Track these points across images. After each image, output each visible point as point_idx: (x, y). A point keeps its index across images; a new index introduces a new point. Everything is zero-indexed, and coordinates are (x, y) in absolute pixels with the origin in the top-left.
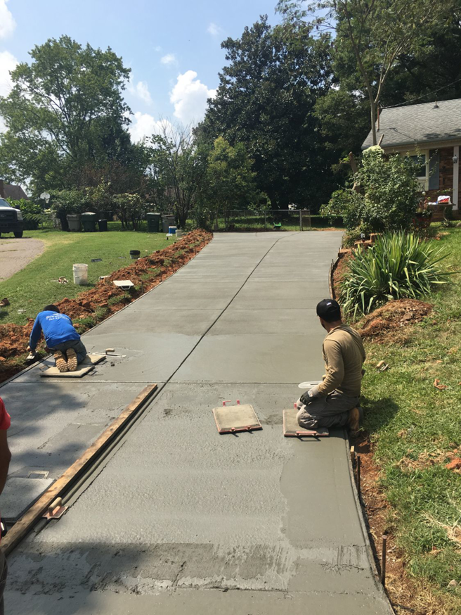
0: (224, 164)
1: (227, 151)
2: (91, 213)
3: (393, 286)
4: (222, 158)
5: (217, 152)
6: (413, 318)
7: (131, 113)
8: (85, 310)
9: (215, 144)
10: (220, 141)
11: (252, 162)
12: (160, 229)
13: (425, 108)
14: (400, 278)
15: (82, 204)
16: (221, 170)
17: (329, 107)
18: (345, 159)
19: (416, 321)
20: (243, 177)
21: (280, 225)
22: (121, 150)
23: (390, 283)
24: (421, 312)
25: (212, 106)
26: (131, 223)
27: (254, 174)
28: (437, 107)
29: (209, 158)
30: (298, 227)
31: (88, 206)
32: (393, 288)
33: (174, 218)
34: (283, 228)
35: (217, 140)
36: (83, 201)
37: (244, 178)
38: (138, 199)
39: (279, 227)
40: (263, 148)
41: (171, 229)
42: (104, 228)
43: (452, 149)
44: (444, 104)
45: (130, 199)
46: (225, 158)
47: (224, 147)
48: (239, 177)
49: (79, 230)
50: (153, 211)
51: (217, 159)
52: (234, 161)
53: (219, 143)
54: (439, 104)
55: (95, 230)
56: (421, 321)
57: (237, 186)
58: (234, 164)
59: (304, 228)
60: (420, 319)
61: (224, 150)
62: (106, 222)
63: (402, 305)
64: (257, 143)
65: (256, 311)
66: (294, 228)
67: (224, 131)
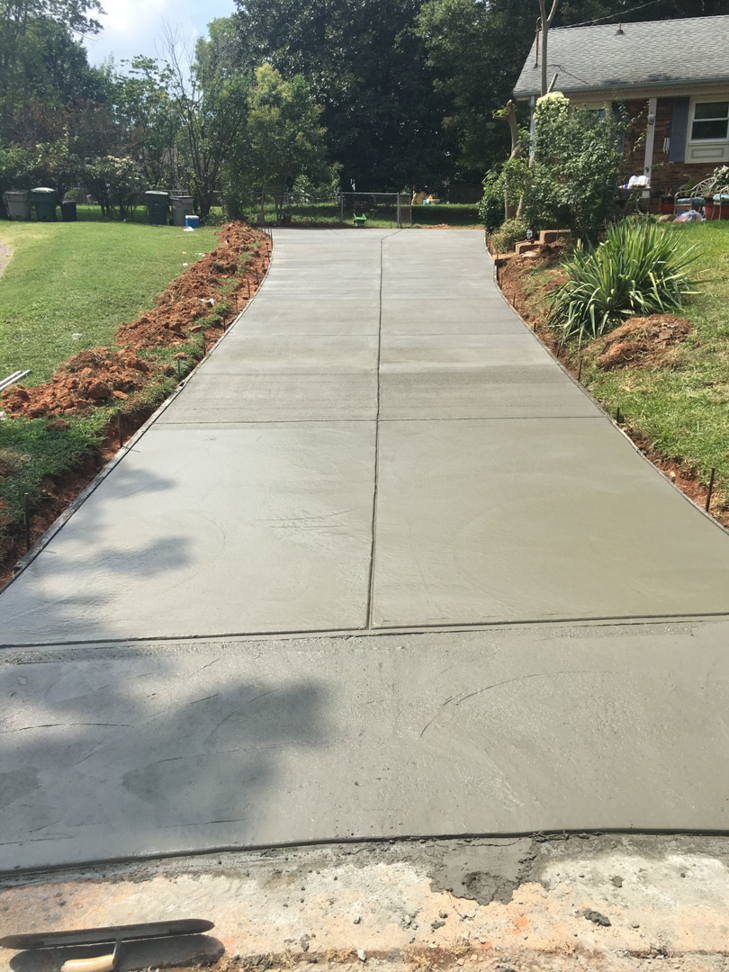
0: (275, 112)
1: (279, 88)
2: (47, 190)
3: (637, 297)
4: (271, 99)
5: (262, 90)
6: (672, 337)
7: (101, 11)
8: (175, 335)
9: (258, 75)
10: (265, 69)
11: (318, 109)
12: (168, 220)
13: (604, 34)
14: (645, 286)
15: (30, 173)
16: (271, 121)
17: (443, 22)
18: (499, 111)
19: (677, 341)
20: (306, 135)
21: (364, 218)
22: (72, 77)
23: (632, 293)
24: (683, 330)
25: (243, 8)
26: (117, 208)
27: (323, 131)
28: (621, 32)
29: (249, 99)
30: (393, 224)
31: (42, 176)
32: (635, 301)
33: (191, 201)
34: (370, 223)
35: (261, 69)
36: (31, 166)
37: (308, 137)
38: (130, 166)
39: (363, 221)
40: (333, 86)
41: (189, 219)
42: (70, 215)
43: (645, 102)
44: (630, 28)
45: (116, 165)
46: (276, 100)
47: (273, 81)
48: (300, 133)
49: (28, 219)
50: (154, 189)
51: (264, 102)
52: (290, 105)
53: (264, 76)
54: (625, 27)
55: (54, 219)
56: (683, 341)
57: (297, 150)
58: (292, 112)
59: (404, 225)
60: (681, 339)
61: (274, 87)
62: (74, 204)
63: (655, 321)
64: (321, 77)
65: (426, 338)
66: (387, 223)
67: (266, 52)
